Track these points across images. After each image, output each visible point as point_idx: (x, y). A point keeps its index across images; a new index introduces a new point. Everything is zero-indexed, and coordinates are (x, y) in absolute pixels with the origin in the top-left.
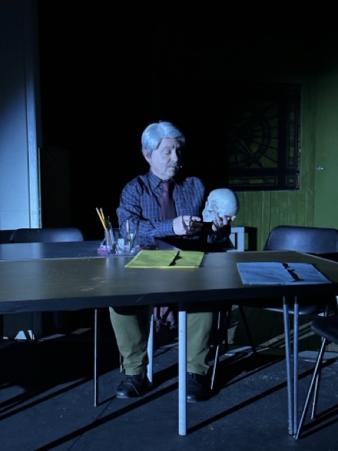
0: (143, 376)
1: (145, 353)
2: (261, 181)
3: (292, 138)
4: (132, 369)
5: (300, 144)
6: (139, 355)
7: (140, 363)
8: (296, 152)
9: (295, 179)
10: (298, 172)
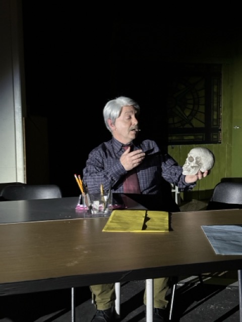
0: (112, 310)
1: (113, 290)
2: (192, 137)
3: (215, 105)
4: (102, 304)
5: (222, 109)
6: (108, 292)
7: (109, 300)
8: (218, 115)
9: (218, 136)
10: (220, 130)
